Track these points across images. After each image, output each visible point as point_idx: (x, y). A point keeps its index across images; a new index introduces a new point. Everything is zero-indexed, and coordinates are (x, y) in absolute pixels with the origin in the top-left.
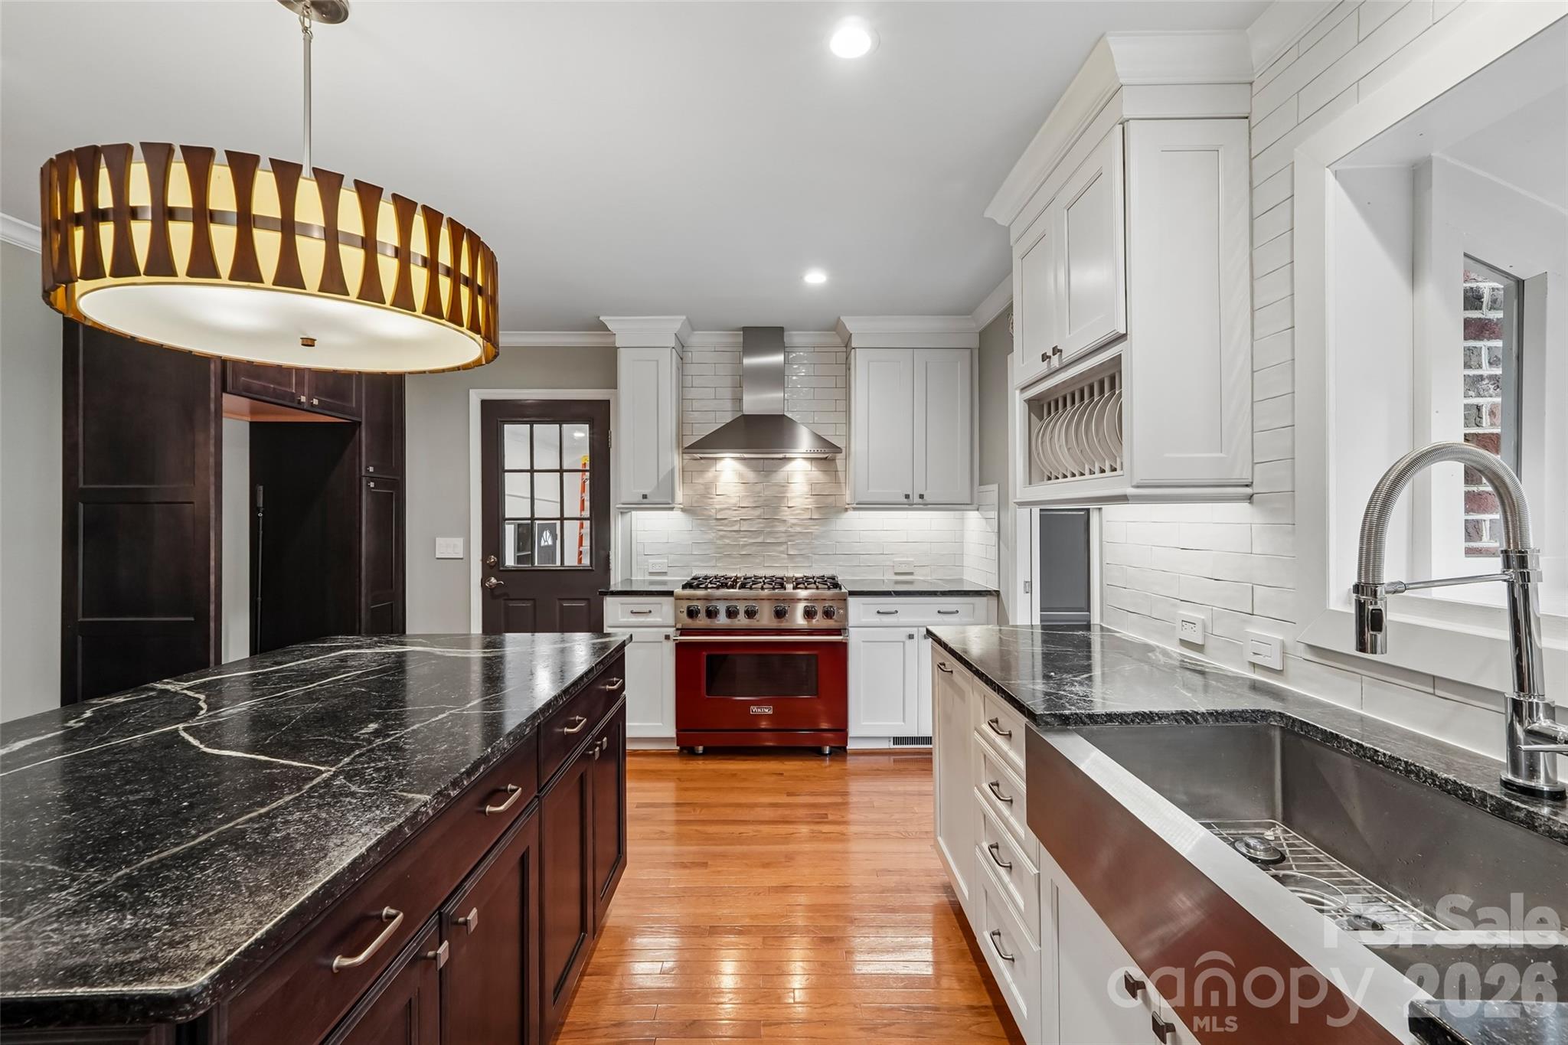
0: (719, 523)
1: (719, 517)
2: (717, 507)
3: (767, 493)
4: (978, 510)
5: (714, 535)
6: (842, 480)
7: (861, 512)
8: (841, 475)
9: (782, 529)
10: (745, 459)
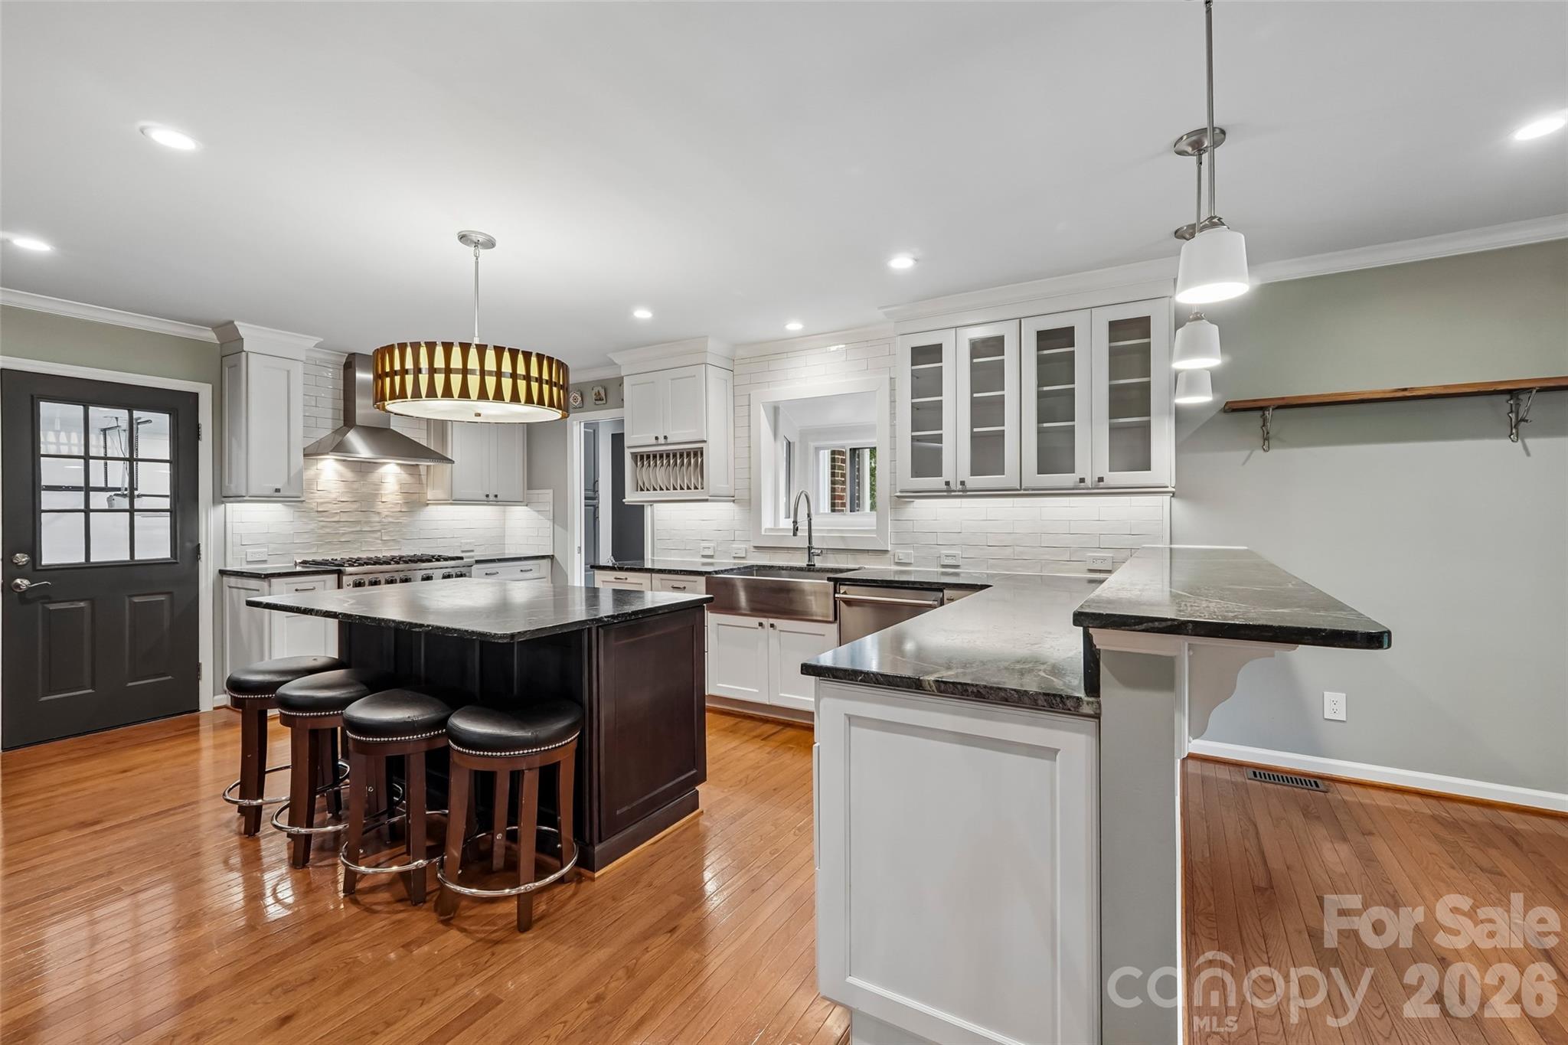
0: (320, 515)
1: (319, 510)
2: (319, 501)
3: (363, 490)
4: (527, 505)
5: (316, 525)
6: (424, 481)
7: (439, 507)
8: (424, 478)
9: (377, 519)
10: (344, 461)
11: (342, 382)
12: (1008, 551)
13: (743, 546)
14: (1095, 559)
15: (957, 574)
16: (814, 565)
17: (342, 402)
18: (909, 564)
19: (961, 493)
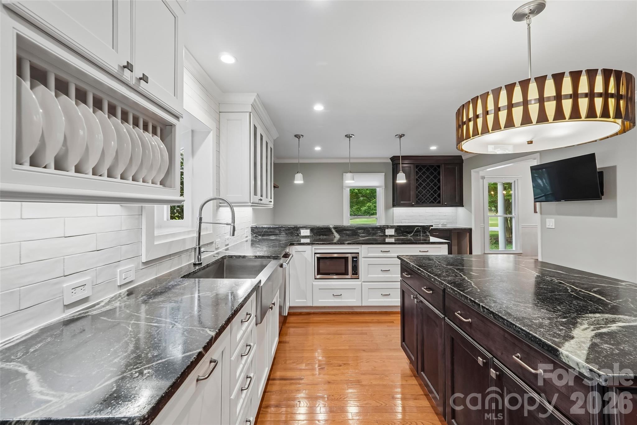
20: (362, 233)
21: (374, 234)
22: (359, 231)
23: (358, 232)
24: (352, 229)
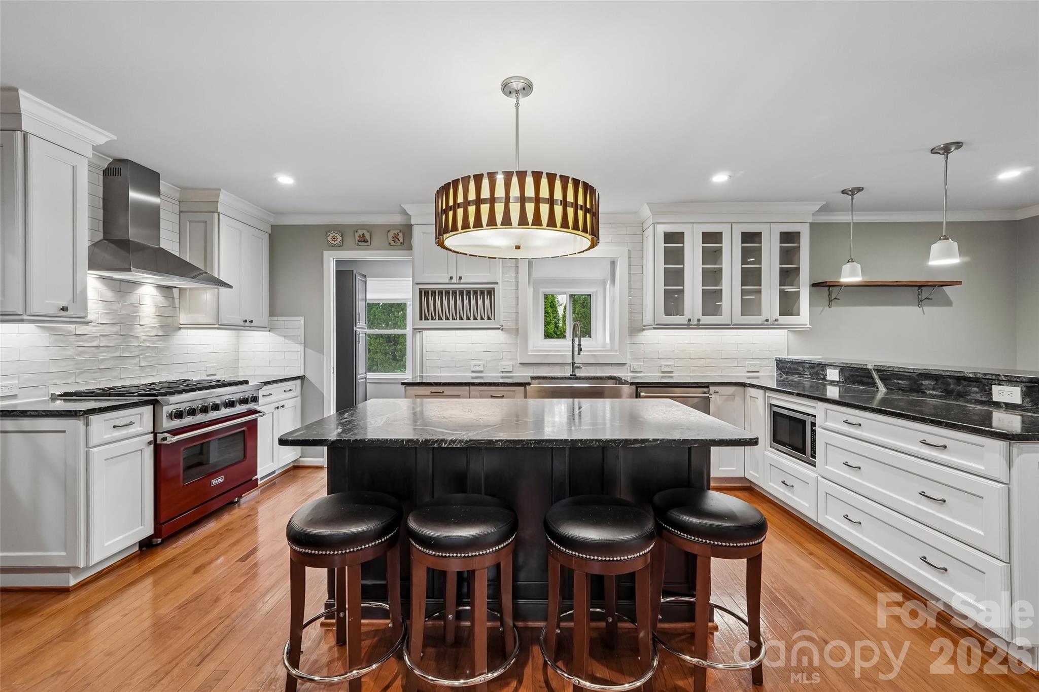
0: (78, 338)
3: (123, 311)
4: (269, 331)
5: (74, 351)
6: (177, 305)
8: (177, 301)
11: (101, 189)
12: (702, 362)
13: (511, 363)
14: (751, 365)
15: (671, 377)
16: (575, 375)
17: (102, 211)
18: (640, 372)
19: (696, 327)
20: (931, 387)
21: (961, 395)
22: (923, 382)
23: (922, 384)
24: (910, 376)
